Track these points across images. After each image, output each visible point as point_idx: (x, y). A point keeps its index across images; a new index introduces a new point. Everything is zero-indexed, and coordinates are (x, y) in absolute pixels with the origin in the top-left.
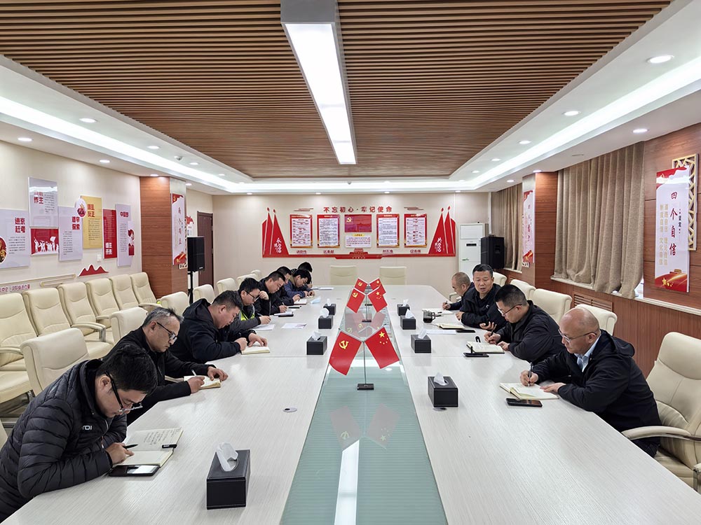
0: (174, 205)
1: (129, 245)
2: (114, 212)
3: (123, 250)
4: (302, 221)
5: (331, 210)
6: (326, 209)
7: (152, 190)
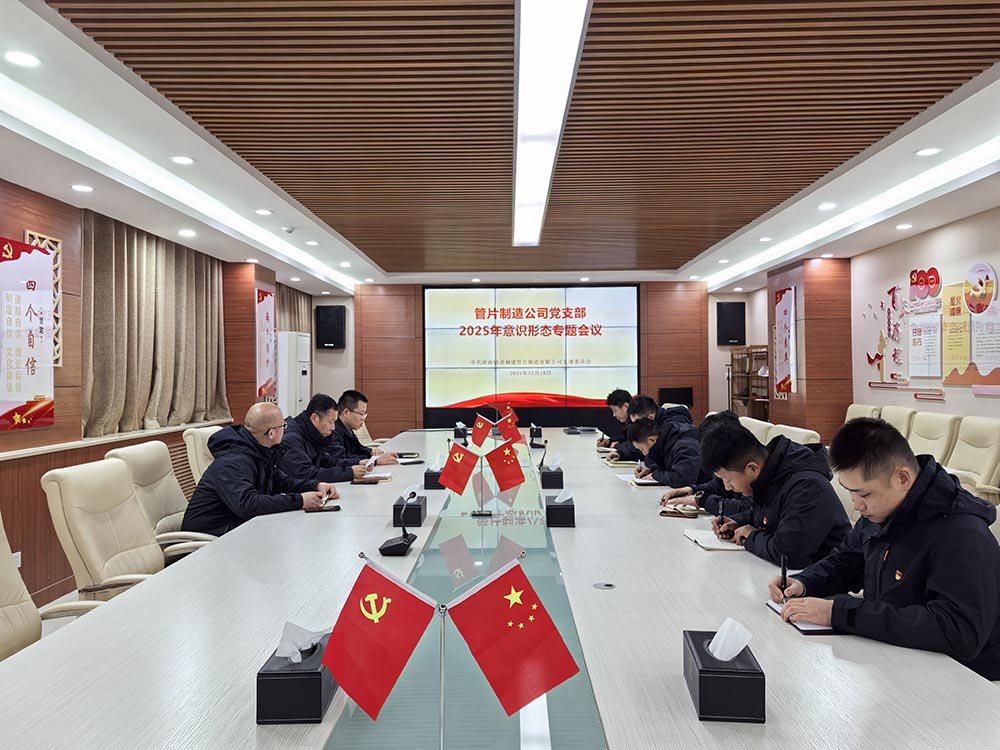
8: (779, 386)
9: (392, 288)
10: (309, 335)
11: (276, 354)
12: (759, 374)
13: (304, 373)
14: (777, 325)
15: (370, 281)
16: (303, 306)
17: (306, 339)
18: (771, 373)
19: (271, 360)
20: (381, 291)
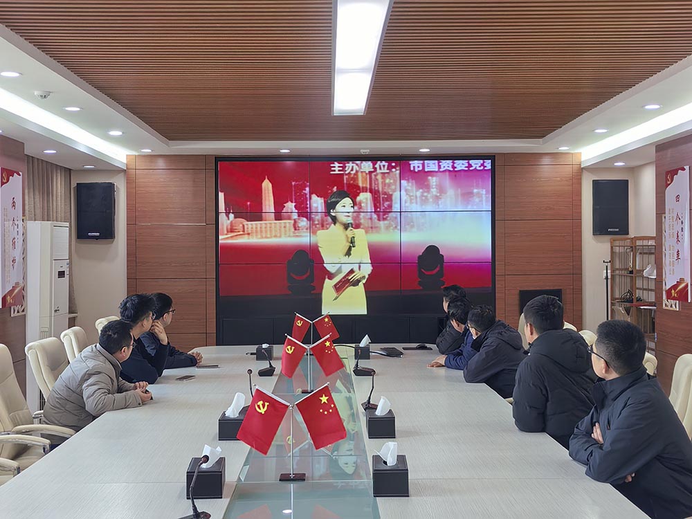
8: (669, 292)
9: (176, 161)
10: (67, 224)
11: (24, 251)
12: (645, 274)
13: (61, 274)
14: (667, 215)
15: (147, 151)
16: (59, 186)
17: (64, 231)
18: (660, 274)
19: (19, 259)
20: (161, 164)
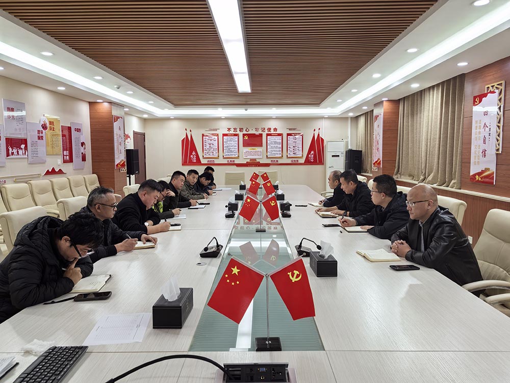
0: (115, 124)
1: (82, 153)
2: (70, 128)
3: (77, 157)
4: (211, 139)
5: (232, 130)
6: (229, 129)
7: (99, 113)
